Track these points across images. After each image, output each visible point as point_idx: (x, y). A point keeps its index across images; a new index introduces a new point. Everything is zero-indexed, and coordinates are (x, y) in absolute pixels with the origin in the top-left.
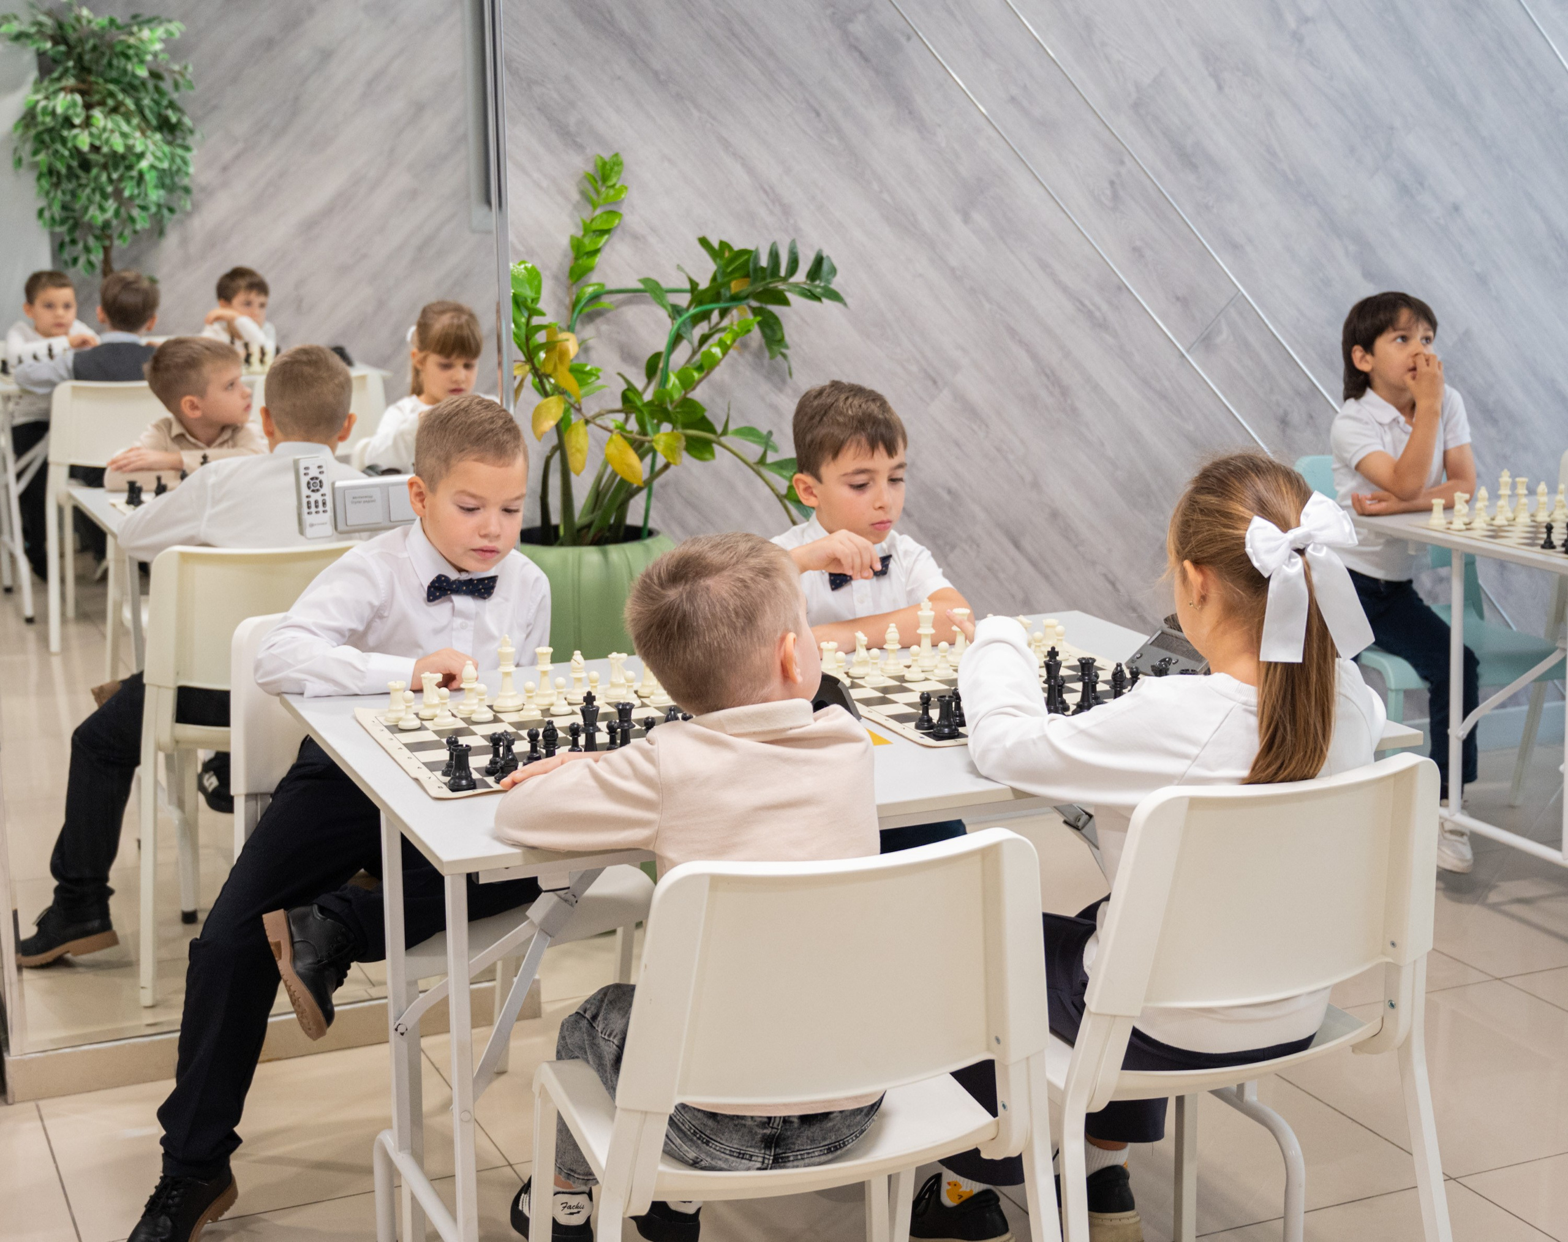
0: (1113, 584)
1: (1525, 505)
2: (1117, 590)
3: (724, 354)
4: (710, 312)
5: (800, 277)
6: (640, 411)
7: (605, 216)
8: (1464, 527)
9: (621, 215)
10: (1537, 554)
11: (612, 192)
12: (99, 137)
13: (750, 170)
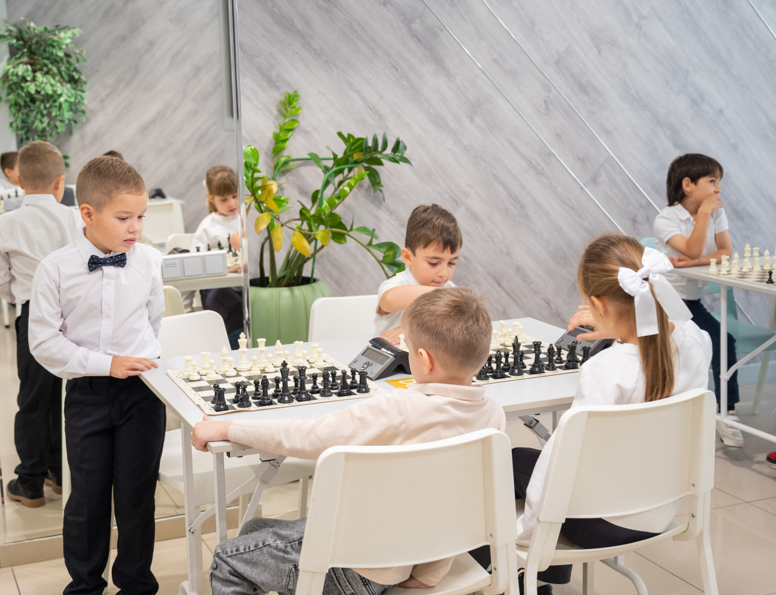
0: (548, 303)
1: (758, 261)
2: (550, 307)
3: (351, 190)
4: (344, 169)
5: (389, 151)
6: (309, 219)
7: (290, 122)
8: (727, 273)
9: (298, 121)
10: (764, 286)
11: (294, 110)
12: (40, 86)
13: (363, 98)
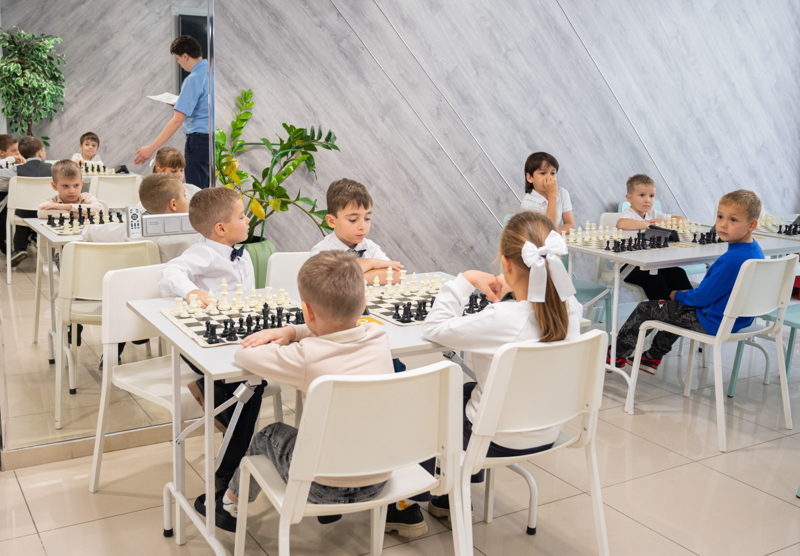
1: (595, 234)
3: (294, 169)
4: (288, 152)
5: (323, 140)
6: (262, 191)
7: (245, 114)
8: (574, 242)
9: (251, 114)
10: (603, 252)
11: (248, 105)
